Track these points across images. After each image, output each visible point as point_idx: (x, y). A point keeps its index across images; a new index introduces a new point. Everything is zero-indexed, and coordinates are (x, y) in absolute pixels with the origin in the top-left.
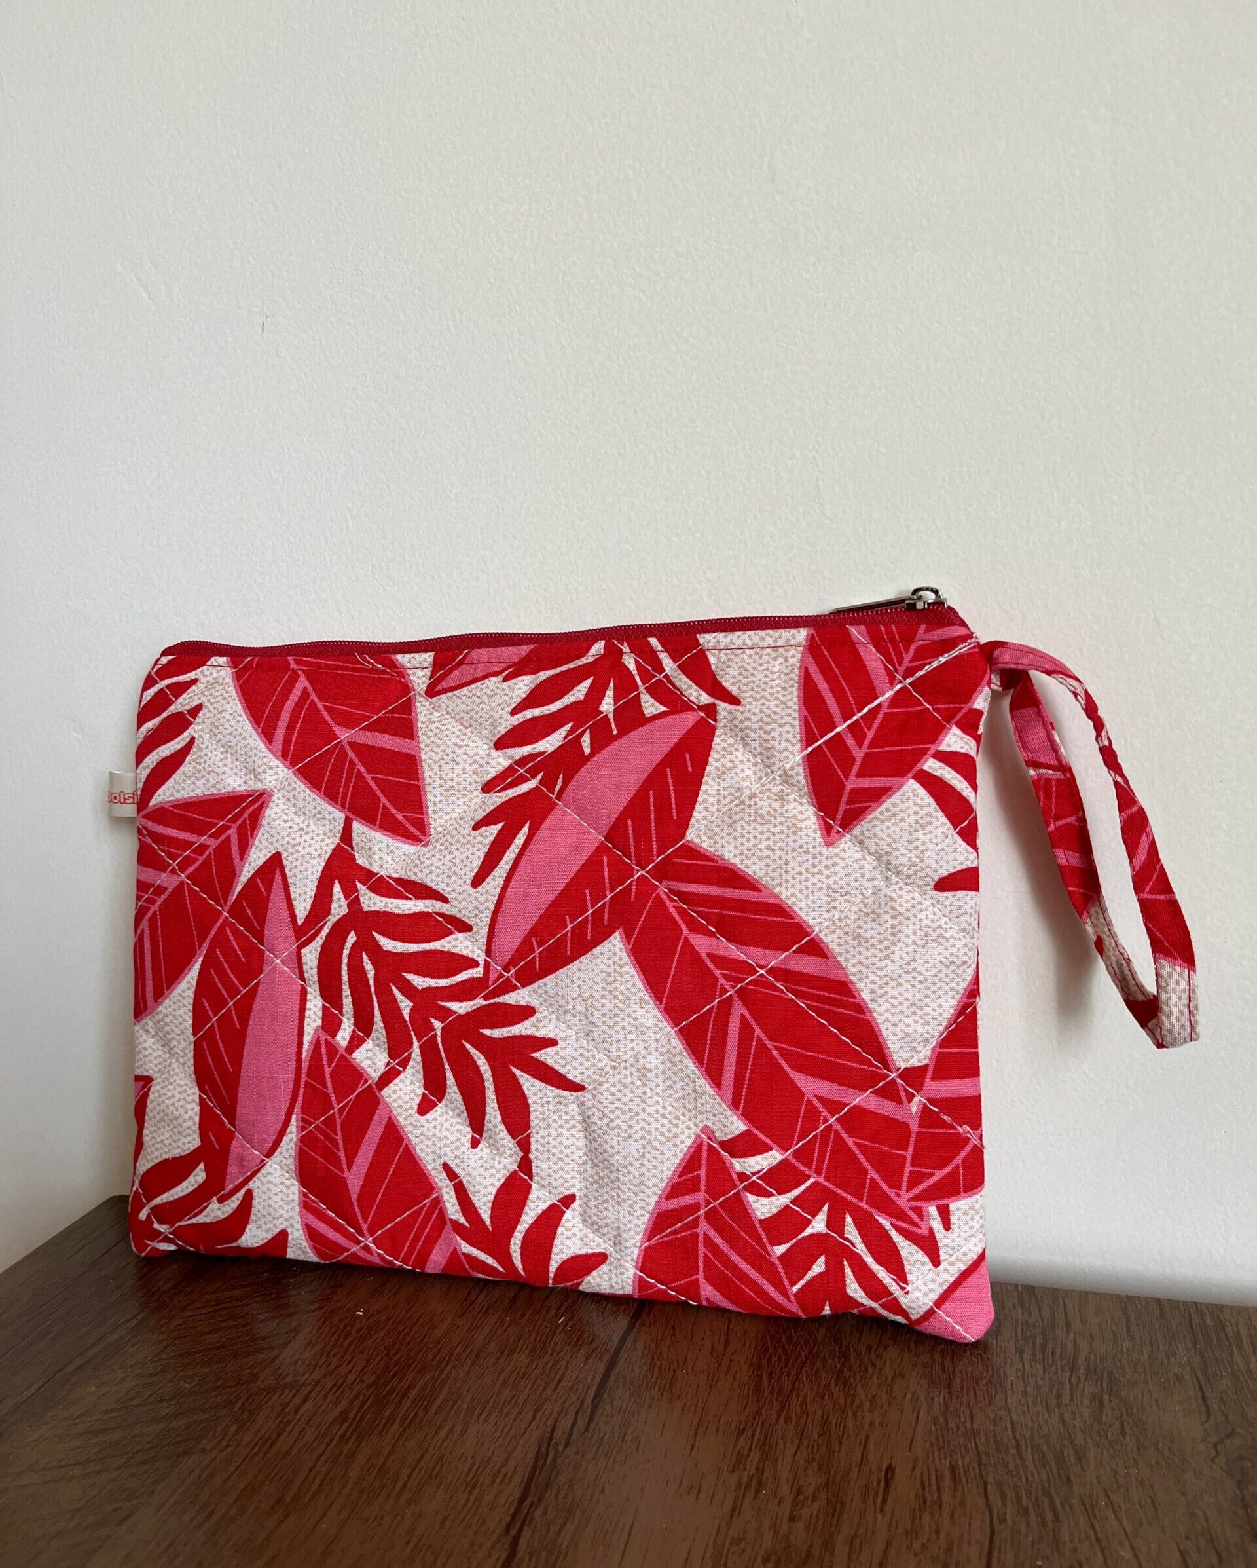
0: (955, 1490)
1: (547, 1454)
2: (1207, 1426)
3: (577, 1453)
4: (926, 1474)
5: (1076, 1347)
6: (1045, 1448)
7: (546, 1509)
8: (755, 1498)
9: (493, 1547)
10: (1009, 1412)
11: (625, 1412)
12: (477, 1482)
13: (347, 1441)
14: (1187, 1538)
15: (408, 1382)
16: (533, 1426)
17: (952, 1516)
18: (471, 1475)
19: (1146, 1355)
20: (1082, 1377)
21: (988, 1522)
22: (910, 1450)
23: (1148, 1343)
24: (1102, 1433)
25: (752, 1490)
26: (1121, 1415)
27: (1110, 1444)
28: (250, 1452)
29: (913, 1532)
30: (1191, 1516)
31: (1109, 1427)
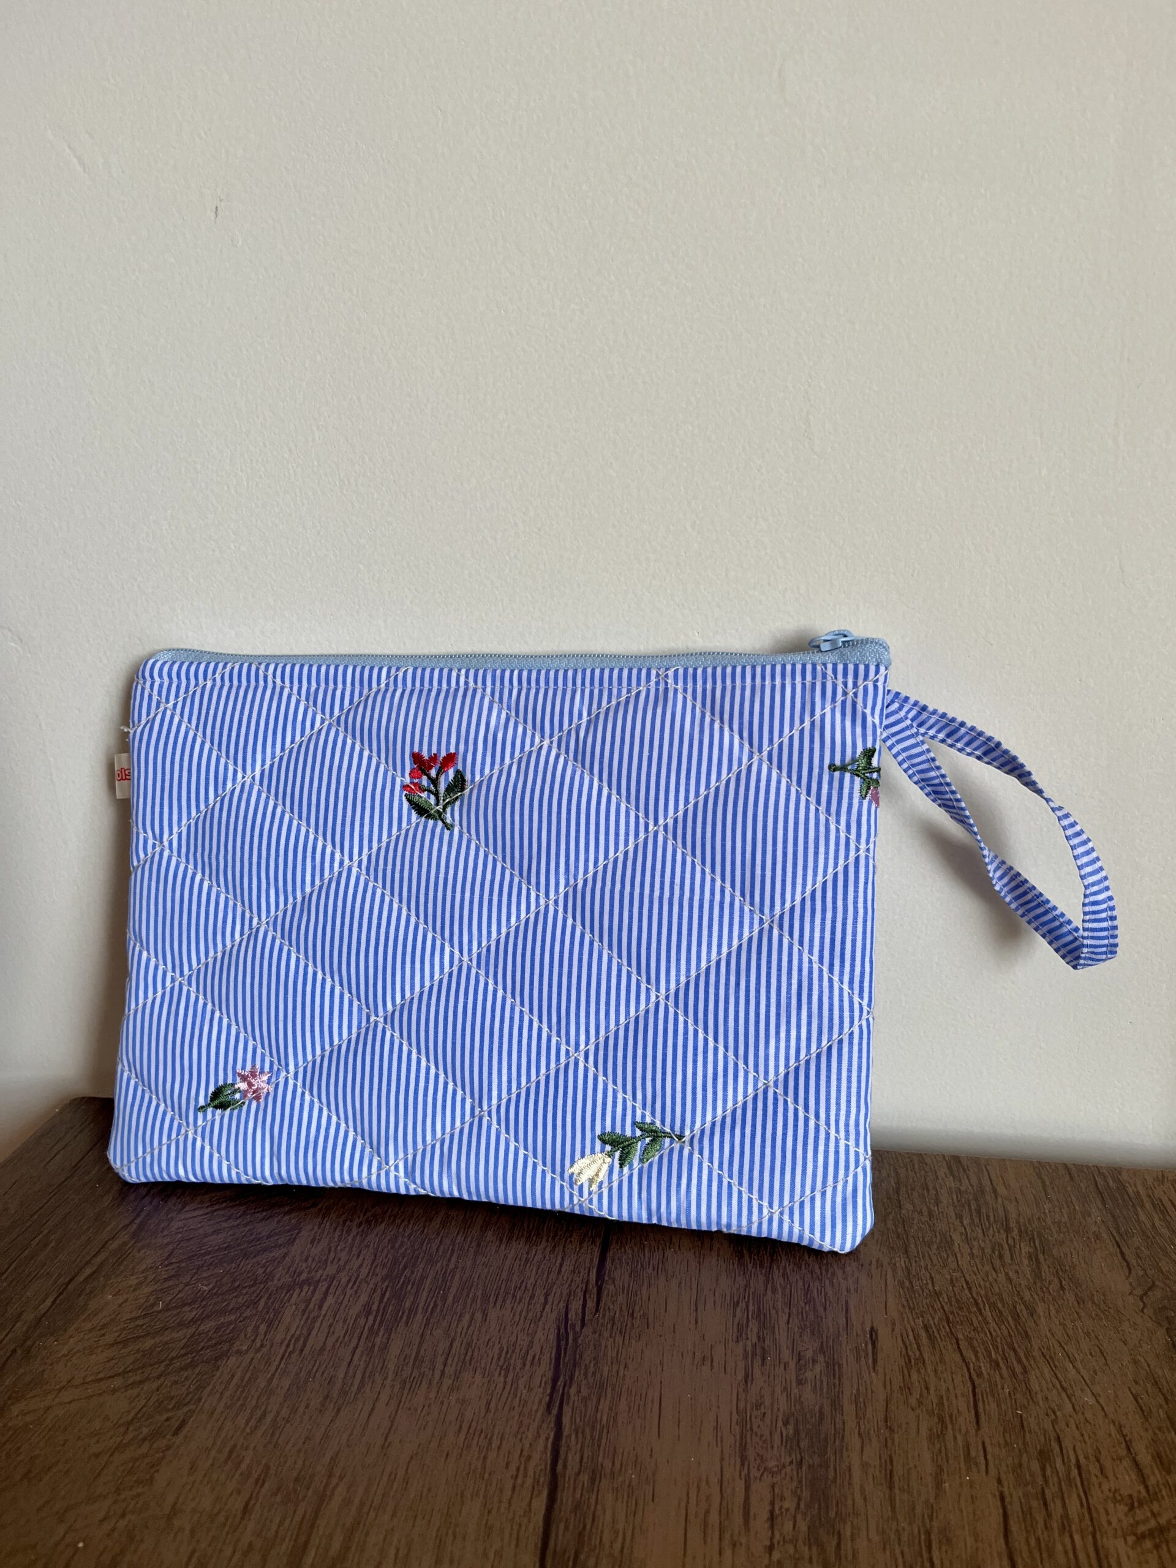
0: (934, 1348)
1: (567, 1334)
2: (1131, 1280)
3: (594, 1332)
4: (905, 1335)
5: (1006, 1211)
6: (1000, 1305)
7: (579, 1386)
8: (763, 1364)
9: (540, 1427)
10: (962, 1272)
11: (628, 1292)
12: (509, 1364)
13: (377, 1334)
14: (1136, 1383)
15: (419, 1274)
16: (547, 1308)
17: (936, 1371)
18: (502, 1359)
19: (1066, 1216)
20: (1017, 1238)
21: (967, 1377)
22: (886, 1314)
23: (1065, 1205)
24: (1044, 1289)
25: (758, 1359)
26: (1057, 1272)
27: (1054, 1299)
28: (286, 1351)
29: (907, 1388)
30: (1135, 1362)
31: (1050, 1284)
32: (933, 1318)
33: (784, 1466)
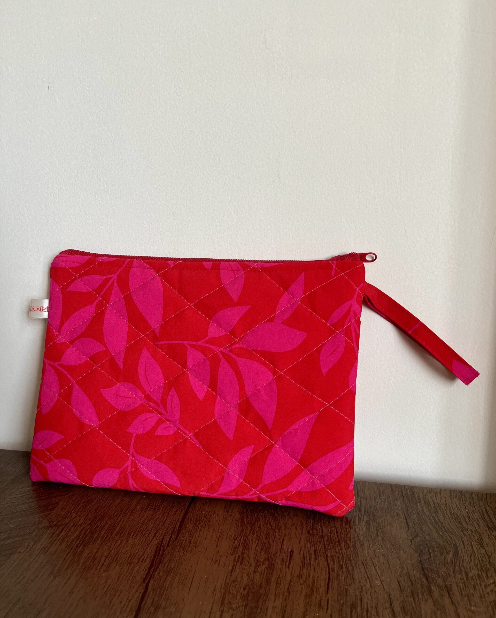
0: (316, 559)
1: (160, 550)
2: (408, 533)
3: (172, 549)
4: (305, 553)
6: (349, 542)
7: (160, 571)
8: (241, 565)
9: (138, 587)
11: (191, 533)
12: (132, 562)
13: (79, 547)
14: (401, 576)
15: (104, 523)
16: (155, 539)
17: (315, 569)
18: (130, 559)
19: (386, 506)
20: (363, 514)
21: (328, 572)
22: (299, 544)
23: (387, 501)
24: (370, 536)
25: (240, 562)
26: (377, 529)
27: (373, 540)
28: (39, 553)
29: (300, 576)
30: (402, 567)
31: (372, 534)
32: (319, 547)
33: (239, 607)
